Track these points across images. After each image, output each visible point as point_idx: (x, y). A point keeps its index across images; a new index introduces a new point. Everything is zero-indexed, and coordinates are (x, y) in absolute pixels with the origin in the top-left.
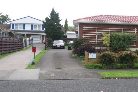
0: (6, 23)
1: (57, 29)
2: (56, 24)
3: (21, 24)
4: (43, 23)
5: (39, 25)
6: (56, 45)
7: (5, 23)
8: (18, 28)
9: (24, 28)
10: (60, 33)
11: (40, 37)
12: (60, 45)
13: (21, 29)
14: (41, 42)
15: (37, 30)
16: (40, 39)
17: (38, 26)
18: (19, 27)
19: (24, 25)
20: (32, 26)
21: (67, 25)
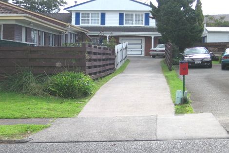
0: (57, 11)
1: (186, 21)
2: (182, 9)
3: (94, 12)
4: (151, 9)
5: (137, 13)
6: (193, 59)
7: (54, 12)
8: (88, 23)
9: (103, 22)
10: (193, 31)
11: (139, 41)
12: (203, 59)
13: (95, 23)
14: (143, 54)
15: (134, 25)
16: (139, 47)
17: (136, 15)
18: (90, 19)
19: (103, 15)
20: (121, 15)
21: (202, 11)
